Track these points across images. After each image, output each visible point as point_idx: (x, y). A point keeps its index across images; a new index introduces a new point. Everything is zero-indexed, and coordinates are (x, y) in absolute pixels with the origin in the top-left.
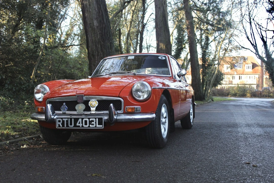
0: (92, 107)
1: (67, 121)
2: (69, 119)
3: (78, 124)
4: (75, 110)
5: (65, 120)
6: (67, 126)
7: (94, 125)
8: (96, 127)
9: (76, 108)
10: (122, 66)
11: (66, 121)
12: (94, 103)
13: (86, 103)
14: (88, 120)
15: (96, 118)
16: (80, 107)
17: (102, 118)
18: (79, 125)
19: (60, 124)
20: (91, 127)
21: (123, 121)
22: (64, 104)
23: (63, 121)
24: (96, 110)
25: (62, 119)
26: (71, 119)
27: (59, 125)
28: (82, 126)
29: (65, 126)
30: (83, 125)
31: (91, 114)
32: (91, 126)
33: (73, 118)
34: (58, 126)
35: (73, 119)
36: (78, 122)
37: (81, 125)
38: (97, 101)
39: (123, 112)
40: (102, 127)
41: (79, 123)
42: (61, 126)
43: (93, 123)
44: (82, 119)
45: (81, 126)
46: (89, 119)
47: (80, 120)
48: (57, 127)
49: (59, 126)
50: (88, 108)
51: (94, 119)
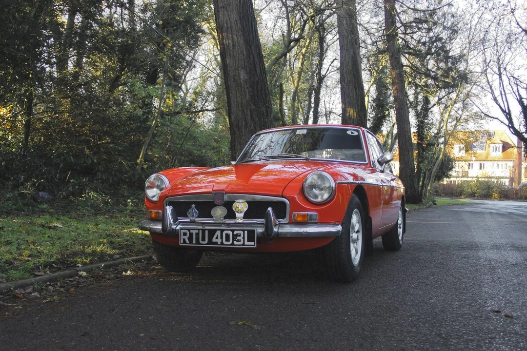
0: (238, 212)
1: (197, 234)
2: (201, 231)
3: (214, 240)
4: (211, 217)
5: (194, 232)
6: (198, 242)
7: (240, 241)
8: (243, 244)
9: (212, 213)
10: (287, 145)
11: (196, 233)
12: (241, 206)
13: (229, 205)
14: (230, 233)
15: (244, 231)
16: (219, 212)
17: (254, 231)
18: (217, 240)
19: (186, 238)
20: (236, 245)
21: (288, 236)
22: (193, 206)
23: (191, 234)
24: (244, 218)
25: (189, 230)
26: (203, 231)
27: (184, 240)
28: (222, 243)
29: (194, 242)
31: (235, 223)
32: (235, 243)
33: (207, 230)
34: (182, 242)
35: (207, 232)
36: (215, 236)
37: (219, 241)
38: (246, 203)
39: (288, 222)
40: (254, 245)
41: (217, 238)
42: (188, 242)
43: (238, 238)
44: (222, 231)
45: (219, 243)
46: (233, 231)
47: (218, 233)
48: (181, 243)
49: (185, 242)
50: (231, 215)
51: (242, 232)
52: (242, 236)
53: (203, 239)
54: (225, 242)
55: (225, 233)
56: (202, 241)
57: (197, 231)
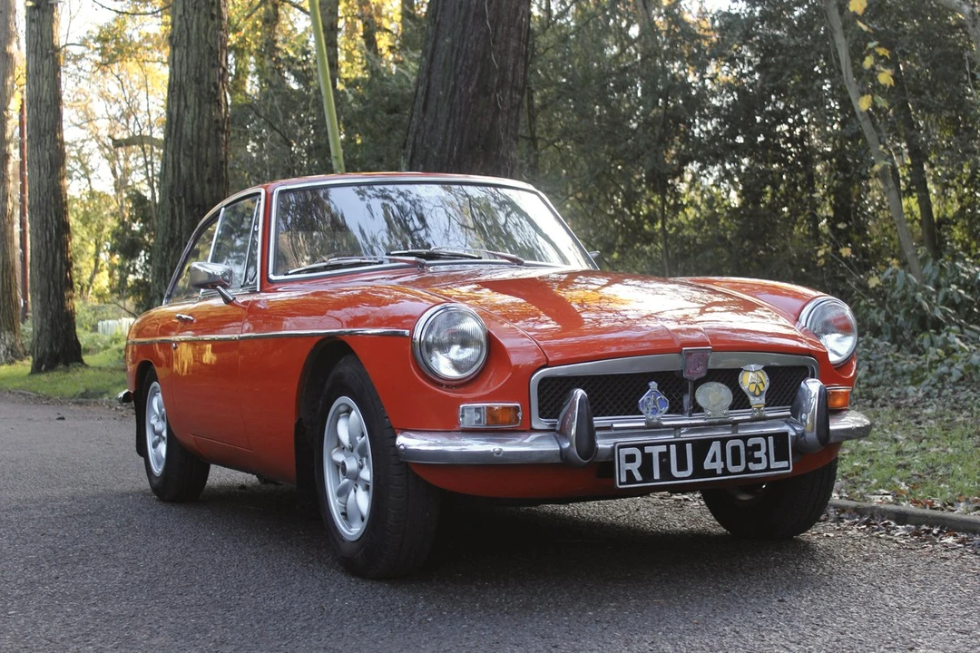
1: (664, 456)
2: (673, 448)
3: (708, 465)
11: (660, 454)
23: (647, 458)
27: (629, 473)
28: (725, 471)
29: (657, 475)
30: (725, 464)
34: (624, 479)
36: (710, 455)
37: (718, 466)
41: (714, 460)
42: (638, 477)
43: (757, 454)
45: (719, 472)
48: (621, 484)
52: (763, 450)
53: (682, 466)
54: (731, 469)
55: (730, 444)
56: (679, 470)
57: (663, 448)
